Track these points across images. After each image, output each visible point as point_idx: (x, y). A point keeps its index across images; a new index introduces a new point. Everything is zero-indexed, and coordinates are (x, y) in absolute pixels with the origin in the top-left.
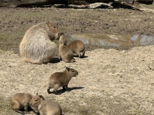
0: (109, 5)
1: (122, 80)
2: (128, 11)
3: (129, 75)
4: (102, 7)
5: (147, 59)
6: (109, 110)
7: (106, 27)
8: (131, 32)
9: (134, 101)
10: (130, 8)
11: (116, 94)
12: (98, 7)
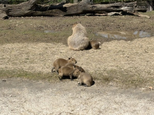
0: (120, 13)
1: (129, 59)
2: (132, 16)
3: (133, 56)
4: (116, 15)
5: (144, 46)
6: (121, 78)
7: (118, 27)
8: (134, 30)
9: (136, 72)
10: (132, 15)
11: (125, 68)
12: (113, 15)
